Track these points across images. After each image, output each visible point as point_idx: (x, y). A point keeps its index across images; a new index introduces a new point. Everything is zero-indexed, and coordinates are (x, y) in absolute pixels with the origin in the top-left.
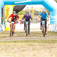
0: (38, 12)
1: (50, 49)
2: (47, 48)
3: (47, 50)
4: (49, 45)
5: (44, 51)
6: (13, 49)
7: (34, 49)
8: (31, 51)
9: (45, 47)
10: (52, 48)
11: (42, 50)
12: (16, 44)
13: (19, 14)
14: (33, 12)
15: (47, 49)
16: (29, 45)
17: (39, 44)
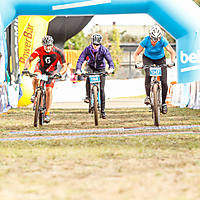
0: (133, 40)
1: (177, 169)
2: (167, 166)
3: (169, 173)
4: (175, 157)
5: (158, 175)
6: (48, 169)
7: (120, 171)
8: (110, 176)
9: (160, 161)
10: (185, 164)
11: (149, 174)
12: (57, 151)
13: (67, 48)
14: (119, 39)
15: (167, 169)
16: (102, 156)
17: (140, 152)
